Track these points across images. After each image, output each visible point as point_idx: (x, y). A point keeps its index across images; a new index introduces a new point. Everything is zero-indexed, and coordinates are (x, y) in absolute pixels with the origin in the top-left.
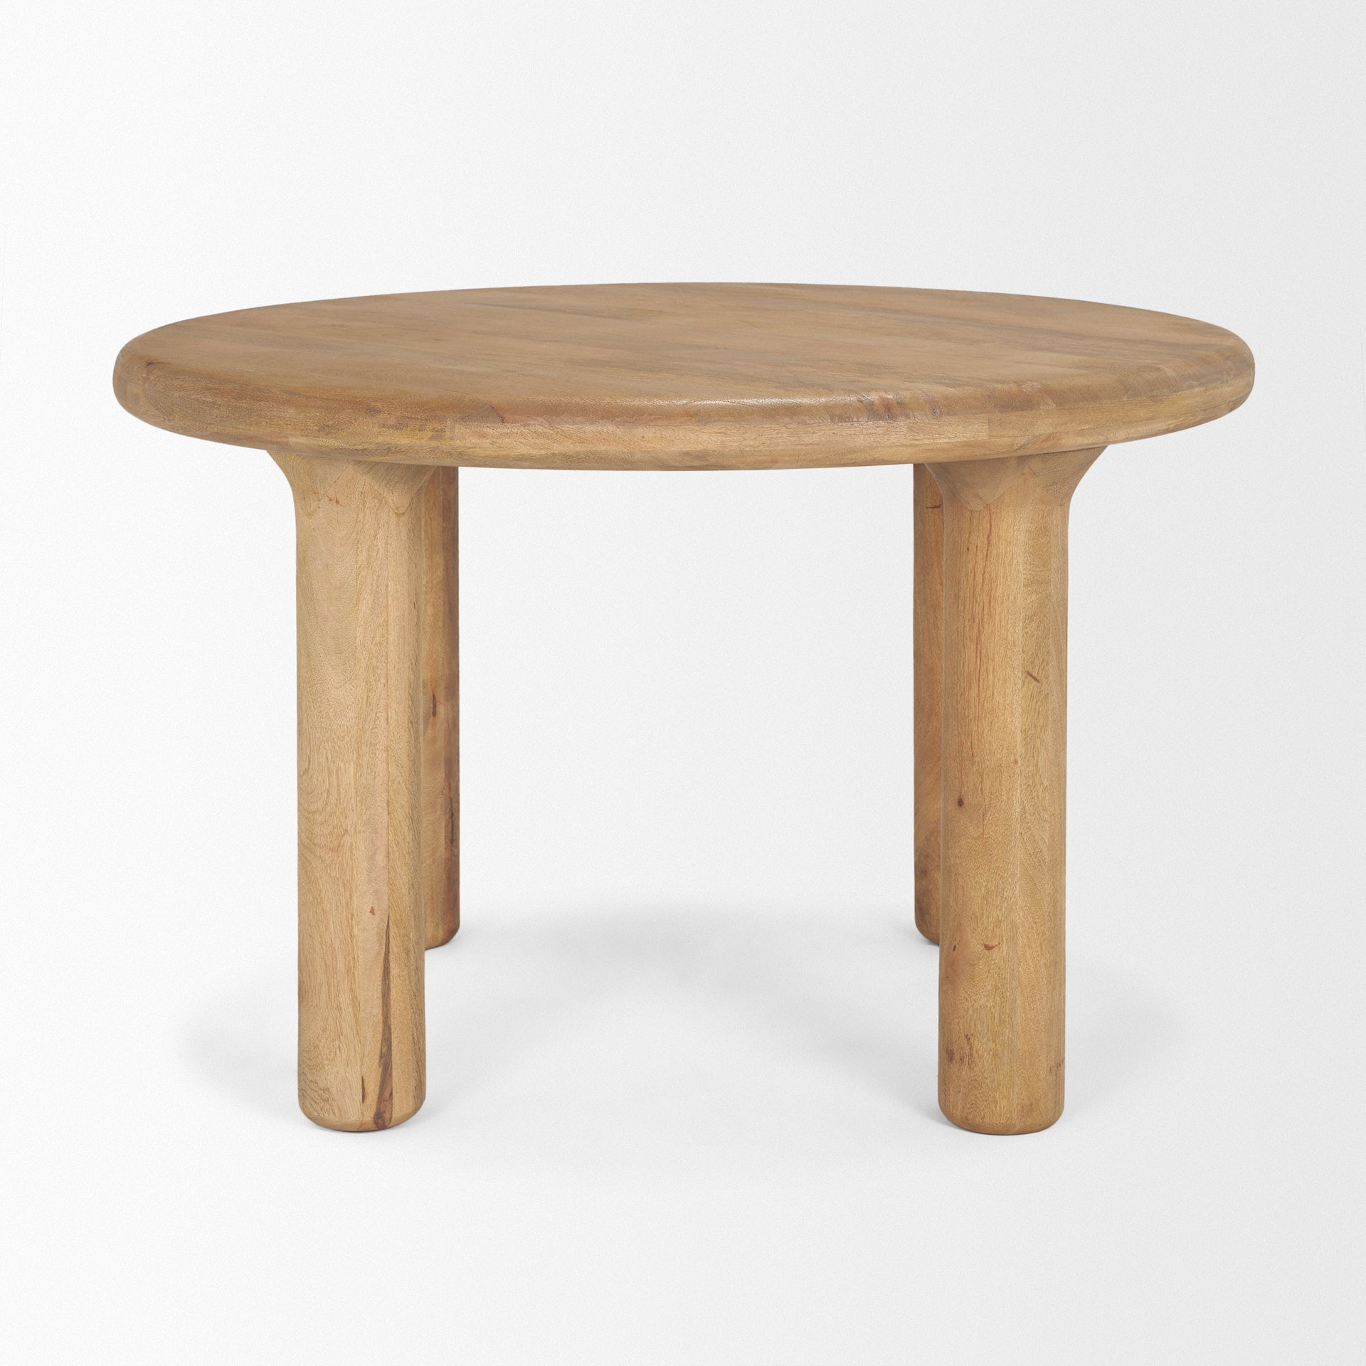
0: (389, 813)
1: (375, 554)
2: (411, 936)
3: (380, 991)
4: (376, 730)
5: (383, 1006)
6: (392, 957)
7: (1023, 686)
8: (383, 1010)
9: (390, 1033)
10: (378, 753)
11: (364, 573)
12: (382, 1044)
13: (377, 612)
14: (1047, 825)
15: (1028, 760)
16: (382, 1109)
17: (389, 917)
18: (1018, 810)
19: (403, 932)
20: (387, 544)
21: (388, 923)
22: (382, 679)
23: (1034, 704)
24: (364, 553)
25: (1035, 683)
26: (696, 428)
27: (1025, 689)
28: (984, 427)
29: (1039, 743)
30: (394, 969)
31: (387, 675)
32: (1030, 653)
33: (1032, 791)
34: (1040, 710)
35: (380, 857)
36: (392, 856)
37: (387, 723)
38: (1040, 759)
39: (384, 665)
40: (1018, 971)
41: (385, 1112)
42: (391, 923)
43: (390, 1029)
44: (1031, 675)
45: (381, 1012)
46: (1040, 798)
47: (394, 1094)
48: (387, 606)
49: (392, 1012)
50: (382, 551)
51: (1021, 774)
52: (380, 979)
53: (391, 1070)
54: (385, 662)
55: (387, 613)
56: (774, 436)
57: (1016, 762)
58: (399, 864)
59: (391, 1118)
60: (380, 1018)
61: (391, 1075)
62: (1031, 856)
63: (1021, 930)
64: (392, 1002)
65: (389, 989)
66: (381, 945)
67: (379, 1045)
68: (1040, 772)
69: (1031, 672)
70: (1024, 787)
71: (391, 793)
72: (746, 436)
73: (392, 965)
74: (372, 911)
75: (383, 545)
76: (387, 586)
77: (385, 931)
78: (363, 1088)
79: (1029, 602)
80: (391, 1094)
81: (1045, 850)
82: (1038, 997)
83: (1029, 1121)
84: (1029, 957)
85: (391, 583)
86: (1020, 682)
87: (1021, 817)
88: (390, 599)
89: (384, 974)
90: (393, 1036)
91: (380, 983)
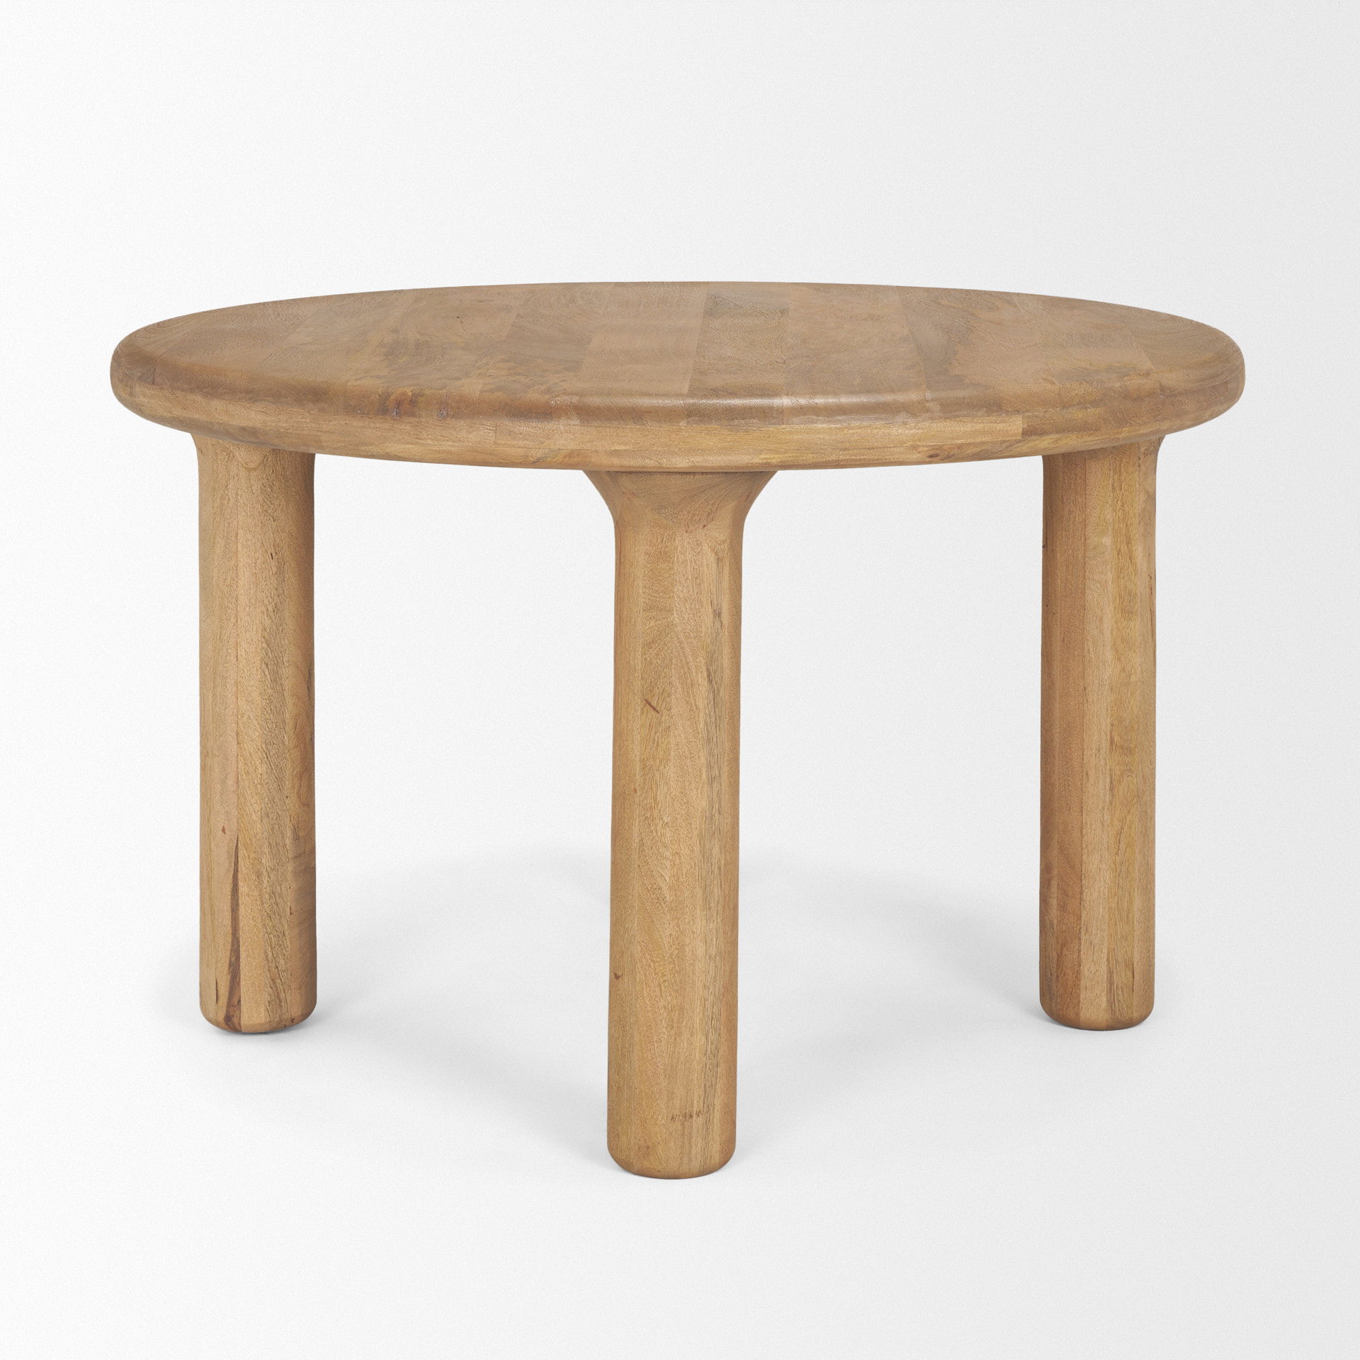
0: (238, 743)
1: (226, 502)
2: (263, 861)
3: (229, 904)
4: (227, 665)
5: (232, 919)
6: (240, 876)
7: (642, 714)
8: (232, 923)
9: (239, 946)
10: (228, 686)
11: (218, 519)
12: (231, 953)
13: (228, 556)
14: (668, 864)
15: (647, 792)
16: (231, 1013)
17: (238, 838)
18: (637, 841)
19: (253, 855)
20: (237, 494)
21: (237, 844)
22: (232, 619)
23: (653, 734)
24: (218, 500)
25: (653, 713)
26: (248, 405)
27: (643, 717)
28: (491, 435)
29: (658, 776)
30: (243, 888)
31: (236, 616)
32: (649, 681)
33: (649, 824)
34: (660, 742)
35: (231, 782)
36: (241, 783)
37: (237, 660)
38: (659, 792)
39: (235, 606)
40: (636, 1007)
41: (233, 1016)
42: (239, 844)
43: (238, 942)
44: (650, 704)
45: (230, 924)
46: (659, 834)
47: (242, 1002)
48: (236, 553)
49: (241, 925)
50: (232, 501)
51: (640, 805)
52: (230, 893)
53: (240, 979)
54: (235, 604)
55: (237, 557)
56: (299, 420)
57: (635, 791)
58: (249, 792)
59: (240, 1024)
60: (229, 929)
61: (239, 983)
62: (648, 891)
63: (639, 965)
64: (241, 917)
65: (237, 905)
66: (230, 863)
67: (228, 953)
68: (660, 806)
69: (650, 700)
70: (642, 818)
71: (241, 725)
72: (280, 417)
73: (241, 884)
74: (223, 830)
75: (234, 496)
76: (237, 534)
77: (234, 850)
78: (217, 991)
79: (647, 627)
80: (239, 1001)
81: (665, 888)
82: (655, 1038)
83: (646, 1164)
84: (645, 995)
85: (241, 532)
86: (639, 709)
87: (639, 848)
88: (240, 546)
89: (233, 890)
90: (242, 949)
91: (230, 897)
